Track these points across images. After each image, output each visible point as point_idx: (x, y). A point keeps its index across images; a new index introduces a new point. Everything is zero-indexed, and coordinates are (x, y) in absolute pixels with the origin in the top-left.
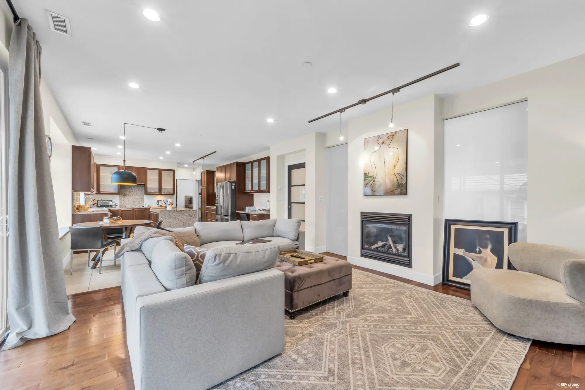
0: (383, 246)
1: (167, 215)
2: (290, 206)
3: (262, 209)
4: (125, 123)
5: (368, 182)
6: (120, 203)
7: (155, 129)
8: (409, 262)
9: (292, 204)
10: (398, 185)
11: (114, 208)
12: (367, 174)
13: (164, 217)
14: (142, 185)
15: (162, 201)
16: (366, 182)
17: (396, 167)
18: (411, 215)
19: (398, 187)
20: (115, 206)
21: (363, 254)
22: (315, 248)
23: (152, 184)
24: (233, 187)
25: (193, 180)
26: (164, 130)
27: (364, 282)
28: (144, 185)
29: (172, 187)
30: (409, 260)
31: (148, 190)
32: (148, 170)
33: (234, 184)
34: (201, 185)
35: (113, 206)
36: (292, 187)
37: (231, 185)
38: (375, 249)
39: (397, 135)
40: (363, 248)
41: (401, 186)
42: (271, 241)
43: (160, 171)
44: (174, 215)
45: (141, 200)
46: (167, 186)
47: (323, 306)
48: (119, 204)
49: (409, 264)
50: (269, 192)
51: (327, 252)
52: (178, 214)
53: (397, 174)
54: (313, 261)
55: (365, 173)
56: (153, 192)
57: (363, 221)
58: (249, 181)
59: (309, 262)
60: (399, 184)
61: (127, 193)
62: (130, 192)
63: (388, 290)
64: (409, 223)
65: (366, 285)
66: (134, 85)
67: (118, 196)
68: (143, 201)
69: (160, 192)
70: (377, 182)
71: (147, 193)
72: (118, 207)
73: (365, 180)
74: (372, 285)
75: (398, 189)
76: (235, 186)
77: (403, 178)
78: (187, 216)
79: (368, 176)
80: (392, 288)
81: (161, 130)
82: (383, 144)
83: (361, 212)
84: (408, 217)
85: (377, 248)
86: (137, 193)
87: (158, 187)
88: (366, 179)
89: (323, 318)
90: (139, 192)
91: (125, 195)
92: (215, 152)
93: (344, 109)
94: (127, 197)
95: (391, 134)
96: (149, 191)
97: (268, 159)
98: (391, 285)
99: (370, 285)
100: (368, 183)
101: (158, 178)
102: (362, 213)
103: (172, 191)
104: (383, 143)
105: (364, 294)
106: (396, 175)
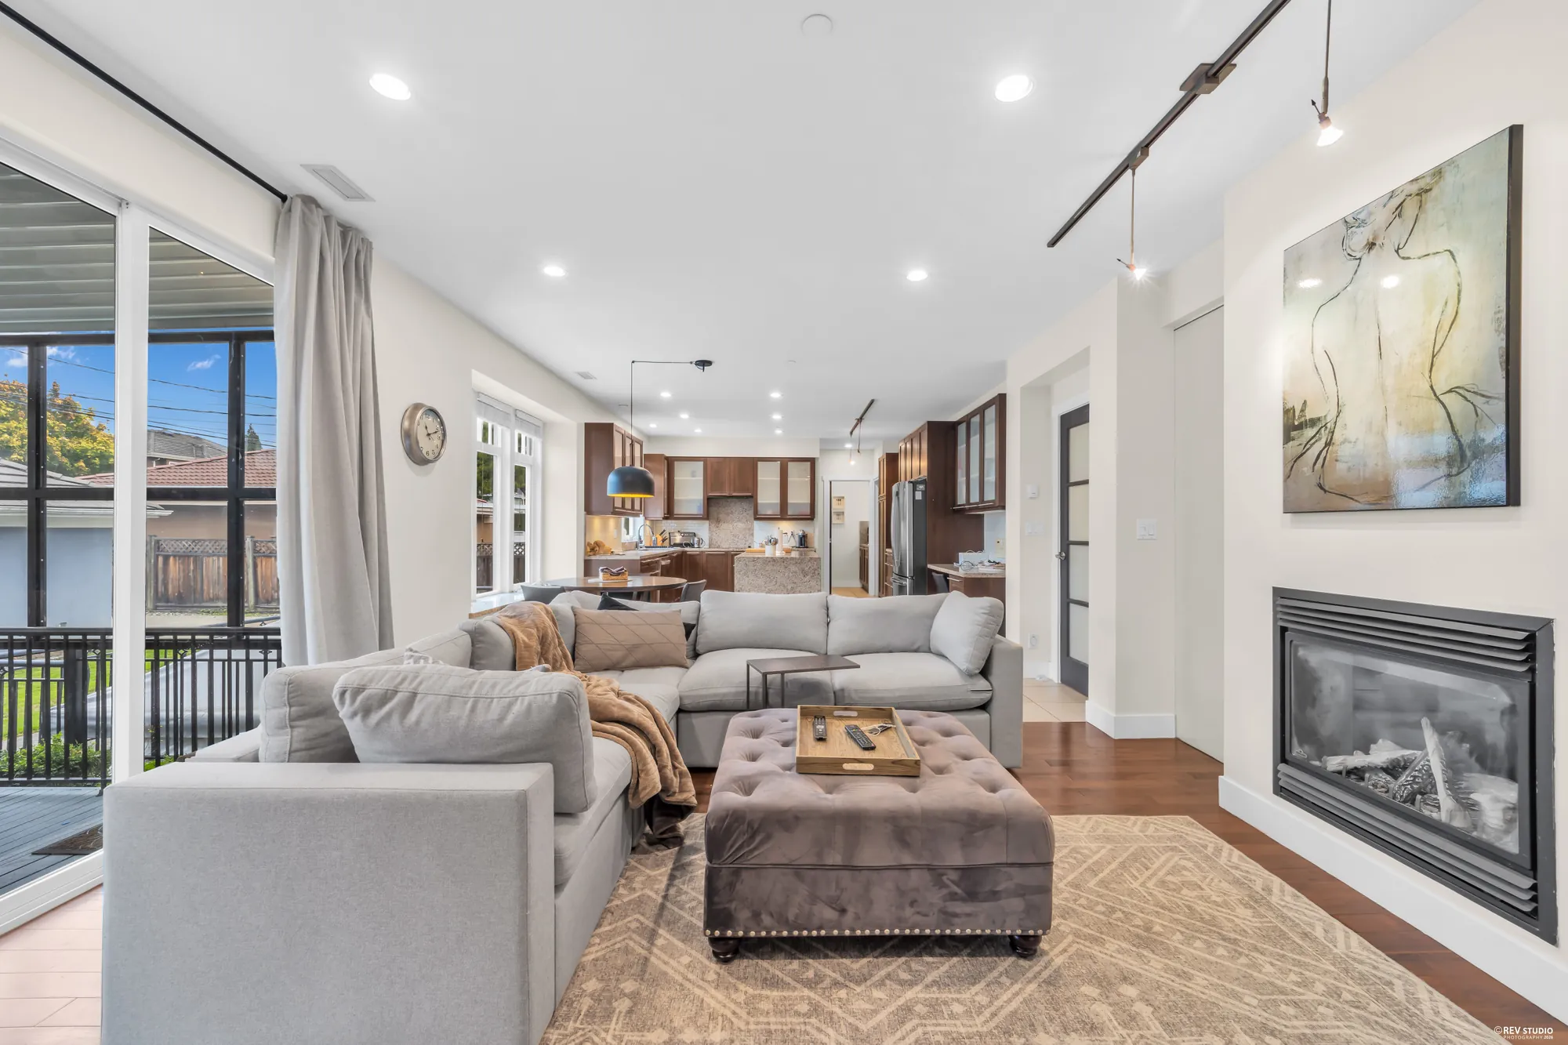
0: (1393, 769)
1: (751, 568)
2: (1064, 554)
3: (989, 561)
4: (633, 362)
5: (1300, 450)
6: (711, 540)
7: (691, 363)
8: (1534, 899)
9: (1071, 547)
10: (1454, 449)
11: (697, 549)
12: (1297, 414)
13: (745, 574)
14: (747, 497)
15: (790, 534)
16: (1294, 447)
17: (1441, 354)
18: (1547, 624)
19: (1457, 464)
20: (699, 545)
21: (1281, 783)
22: (1114, 715)
23: (768, 495)
24: (919, 496)
25: (869, 481)
26: (709, 363)
27: (1202, 919)
28: (751, 497)
29: (808, 501)
30: (1534, 888)
31: (759, 508)
32: (760, 464)
33: (922, 487)
34: (880, 493)
35: (696, 546)
36: (1072, 489)
37: (914, 490)
38: (1340, 773)
39: (1449, 178)
40: (1282, 755)
41: (1475, 457)
42: (858, 667)
43: (784, 463)
44: (767, 568)
45: (747, 531)
46: (798, 497)
47: (881, 959)
48: (706, 541)
49: (1535, 911)
50: (1004, 508)
51: (1177, 740)
52: (775, 568)
53: (1450, 391)
54: (870, 767)
55: (1289, 406)
56: (769, 512)
57: (1284, 630)
58: (963, 477)
59: (847, 766)
60: (1460, 445)
61: (721, 516)
62: (728, 514)
63: (1291, 1011)
64: (1532, 670)
65: (1188, 940)
66: (554, 271)
67: (707, 523)
68: (752, 535)
69: (783, 514)
70: (1343, 443)
71: (758, 517)
72: (705, 547)
73: (1287, 439)
74: (1221, 951)
75: (1454, 471)
76: (924, 493)
77: (1486, 408)
78: (796, 572)
79: (1303, 419)
80: (1330, 1012)
81: (704, 363)
82: (1373, 252)
83: (1275, 590)
84: (1521, 635)
85: (1358, 773)
86: (741, 516)
87: (779, 501)
88: (1293, 434)
89: (815, 1010)
90: (745, 514)
91: (718, 521)
92: (872, 402)
93: (1144, 148)
94: (724, 526)
95: (1414, 188)
96: (762, 511)
97: (1001, 401)
98: (1351, 989)
99: (1210, 947)
100: (1302, 455)
101: (779, 479)
102: (1279, 593)
103: (808, 511)
104: (1371, 245)
105: (1125, 979)
106: (1441, 397)
